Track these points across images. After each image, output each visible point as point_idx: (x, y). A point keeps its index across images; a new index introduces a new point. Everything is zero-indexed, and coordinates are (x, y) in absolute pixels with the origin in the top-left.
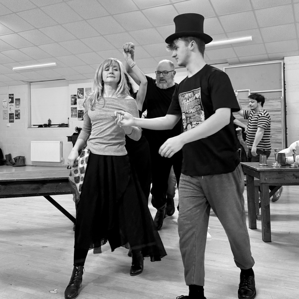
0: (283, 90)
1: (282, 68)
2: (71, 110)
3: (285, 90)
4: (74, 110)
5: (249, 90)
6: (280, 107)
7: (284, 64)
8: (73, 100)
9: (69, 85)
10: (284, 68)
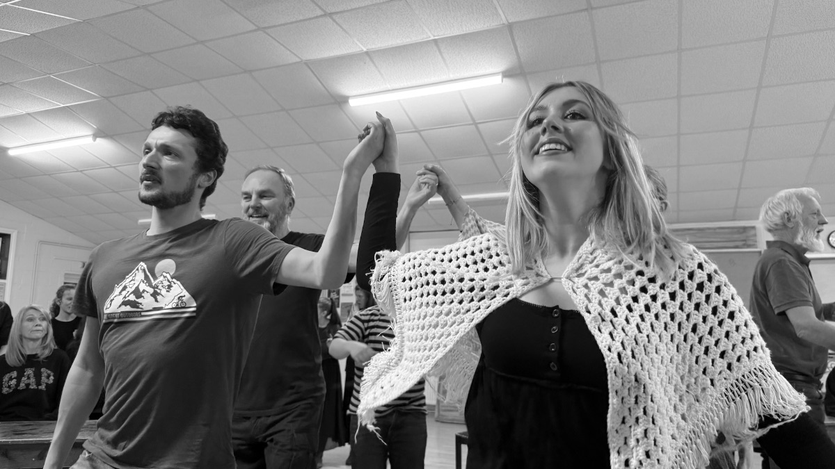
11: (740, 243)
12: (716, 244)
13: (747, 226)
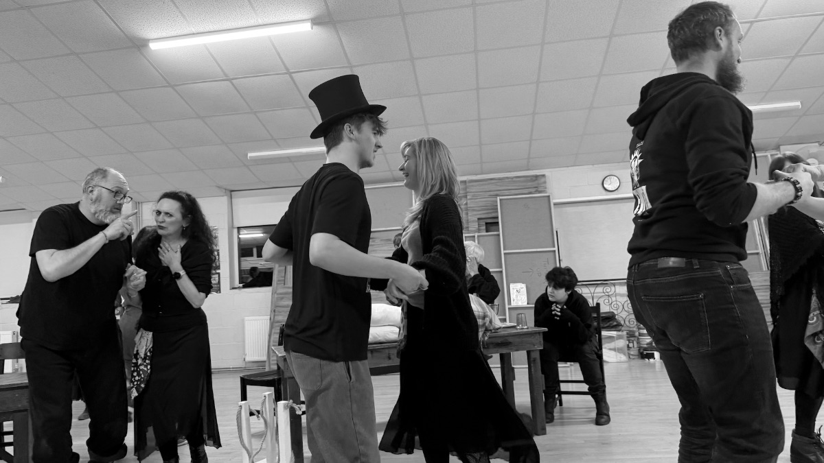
11: (533, 190)
12: (513, 192)
13: (538, 174)
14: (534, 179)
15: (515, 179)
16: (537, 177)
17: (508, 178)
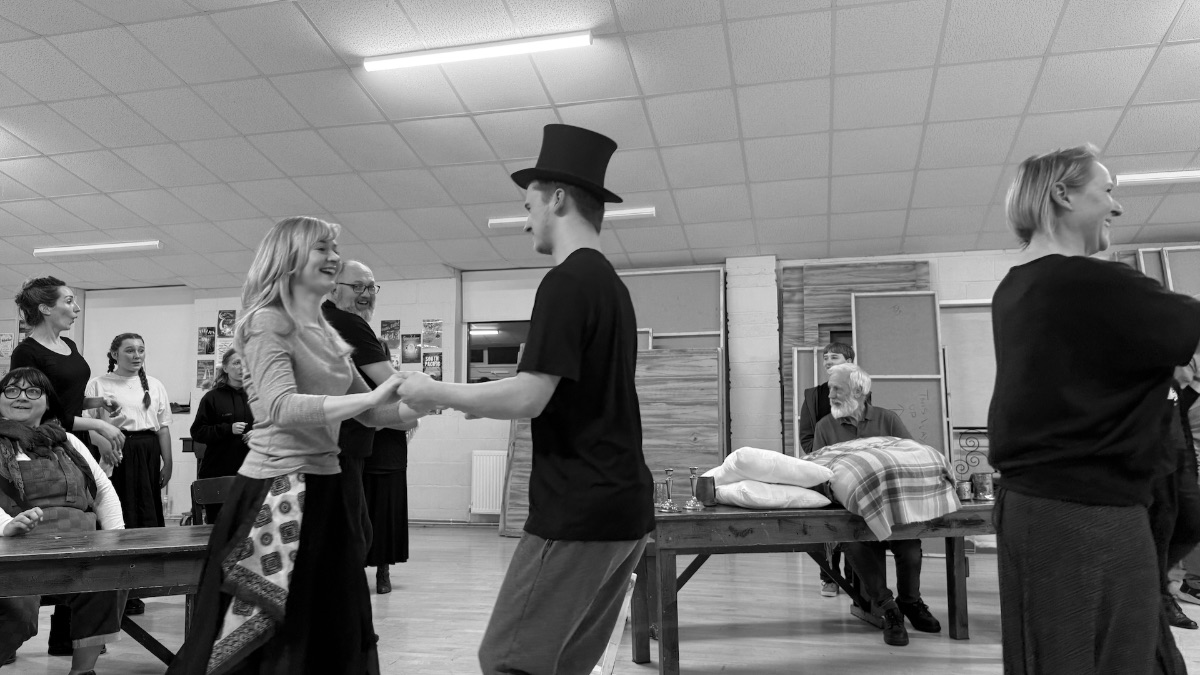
0: (722, 332)
1: (722, 283)
2: (199, 368)
3: (727, 332)
4: (208, 368)
5: (651, 331)
6: (716, 372)
7: (726, 274)
8: (206, 340)
9: (196, 301)
10: (726, 283)
11: (909, 285)
12: (878, 286)
13: (917, 260)
14: (911, 267)
15: (879, 267)
16: (915, 264)
17: (869, 265)
